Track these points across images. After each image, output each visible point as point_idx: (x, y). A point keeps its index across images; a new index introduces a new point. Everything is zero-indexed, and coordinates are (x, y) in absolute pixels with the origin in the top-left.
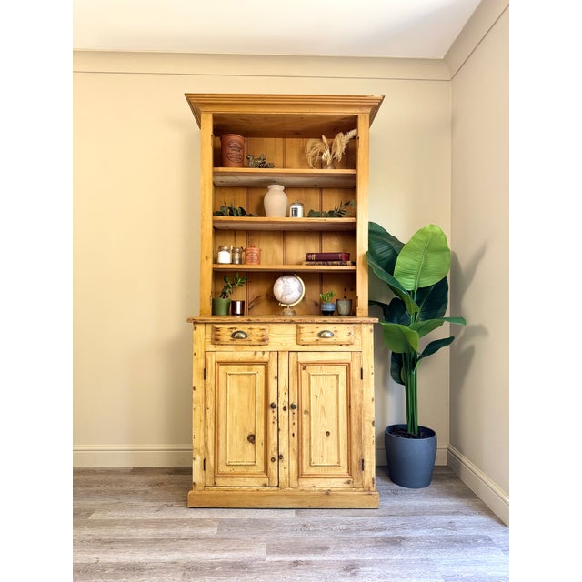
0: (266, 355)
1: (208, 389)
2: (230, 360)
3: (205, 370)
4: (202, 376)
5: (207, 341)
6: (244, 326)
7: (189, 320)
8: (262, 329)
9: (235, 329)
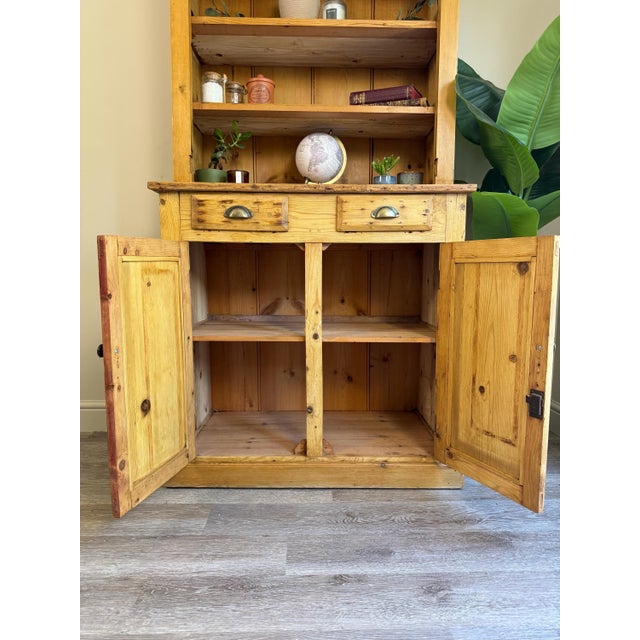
5: (184, 223)
6: (245, 198)
8: (278, 204)
9: (231, 201)
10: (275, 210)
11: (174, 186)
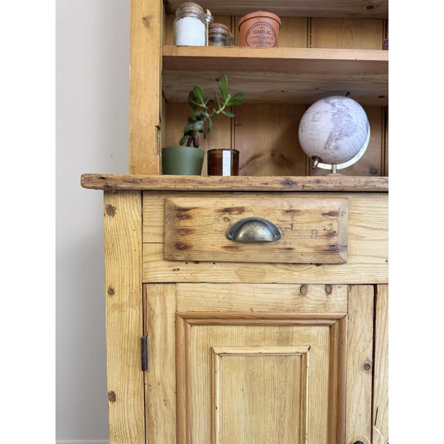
0: (339, 298)
1: (156, 399)
2: (222, 309)
3: (144, 343)
4: (136, 359)
5: (150, 249)
7: (87, 181)
8: (331, 214)
9: (241, 210)
10: (326, 223)
11: (134, 182)
